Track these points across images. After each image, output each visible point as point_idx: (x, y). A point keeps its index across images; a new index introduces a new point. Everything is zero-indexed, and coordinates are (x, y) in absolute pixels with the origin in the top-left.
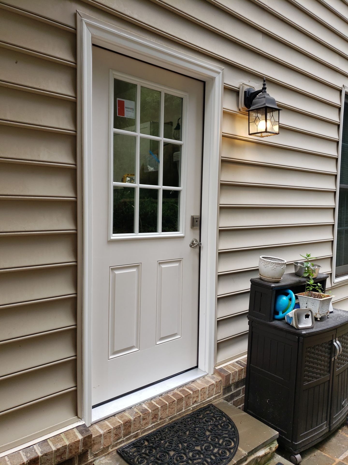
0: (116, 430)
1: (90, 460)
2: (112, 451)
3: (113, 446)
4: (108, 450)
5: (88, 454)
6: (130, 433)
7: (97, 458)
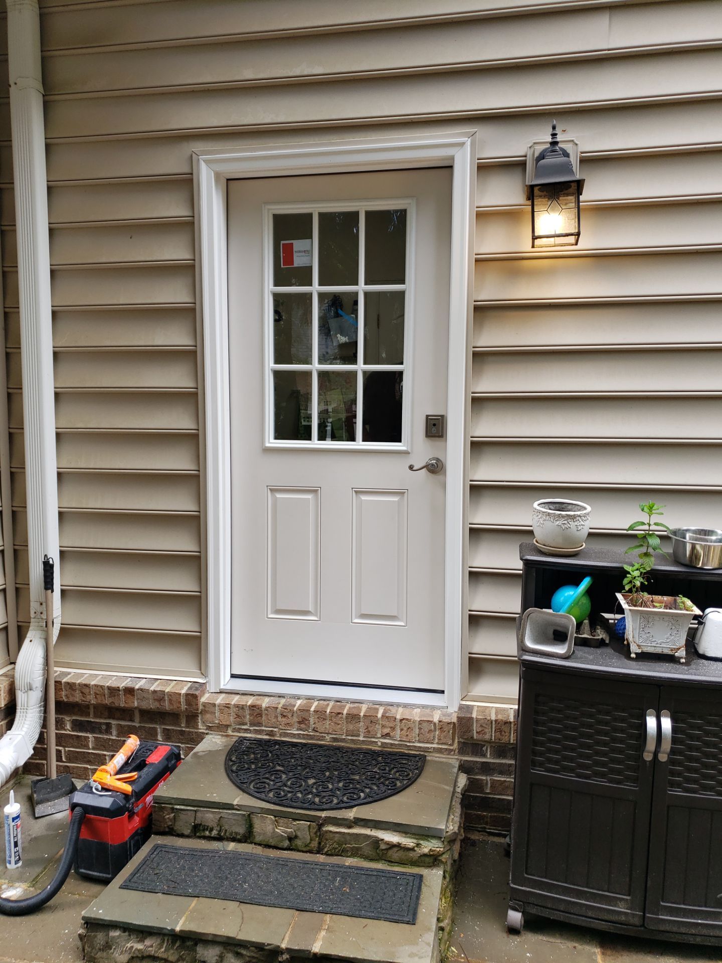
0: (237, 709)
1: (200, 729)
2: (232, 735)
3: (234, 729)
4: (227, 730)
5: (198, 719)
6: (260, 724)
7: (212, 732)
